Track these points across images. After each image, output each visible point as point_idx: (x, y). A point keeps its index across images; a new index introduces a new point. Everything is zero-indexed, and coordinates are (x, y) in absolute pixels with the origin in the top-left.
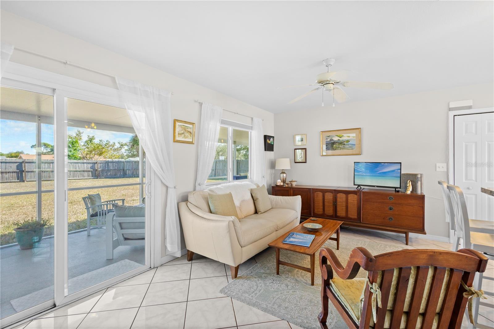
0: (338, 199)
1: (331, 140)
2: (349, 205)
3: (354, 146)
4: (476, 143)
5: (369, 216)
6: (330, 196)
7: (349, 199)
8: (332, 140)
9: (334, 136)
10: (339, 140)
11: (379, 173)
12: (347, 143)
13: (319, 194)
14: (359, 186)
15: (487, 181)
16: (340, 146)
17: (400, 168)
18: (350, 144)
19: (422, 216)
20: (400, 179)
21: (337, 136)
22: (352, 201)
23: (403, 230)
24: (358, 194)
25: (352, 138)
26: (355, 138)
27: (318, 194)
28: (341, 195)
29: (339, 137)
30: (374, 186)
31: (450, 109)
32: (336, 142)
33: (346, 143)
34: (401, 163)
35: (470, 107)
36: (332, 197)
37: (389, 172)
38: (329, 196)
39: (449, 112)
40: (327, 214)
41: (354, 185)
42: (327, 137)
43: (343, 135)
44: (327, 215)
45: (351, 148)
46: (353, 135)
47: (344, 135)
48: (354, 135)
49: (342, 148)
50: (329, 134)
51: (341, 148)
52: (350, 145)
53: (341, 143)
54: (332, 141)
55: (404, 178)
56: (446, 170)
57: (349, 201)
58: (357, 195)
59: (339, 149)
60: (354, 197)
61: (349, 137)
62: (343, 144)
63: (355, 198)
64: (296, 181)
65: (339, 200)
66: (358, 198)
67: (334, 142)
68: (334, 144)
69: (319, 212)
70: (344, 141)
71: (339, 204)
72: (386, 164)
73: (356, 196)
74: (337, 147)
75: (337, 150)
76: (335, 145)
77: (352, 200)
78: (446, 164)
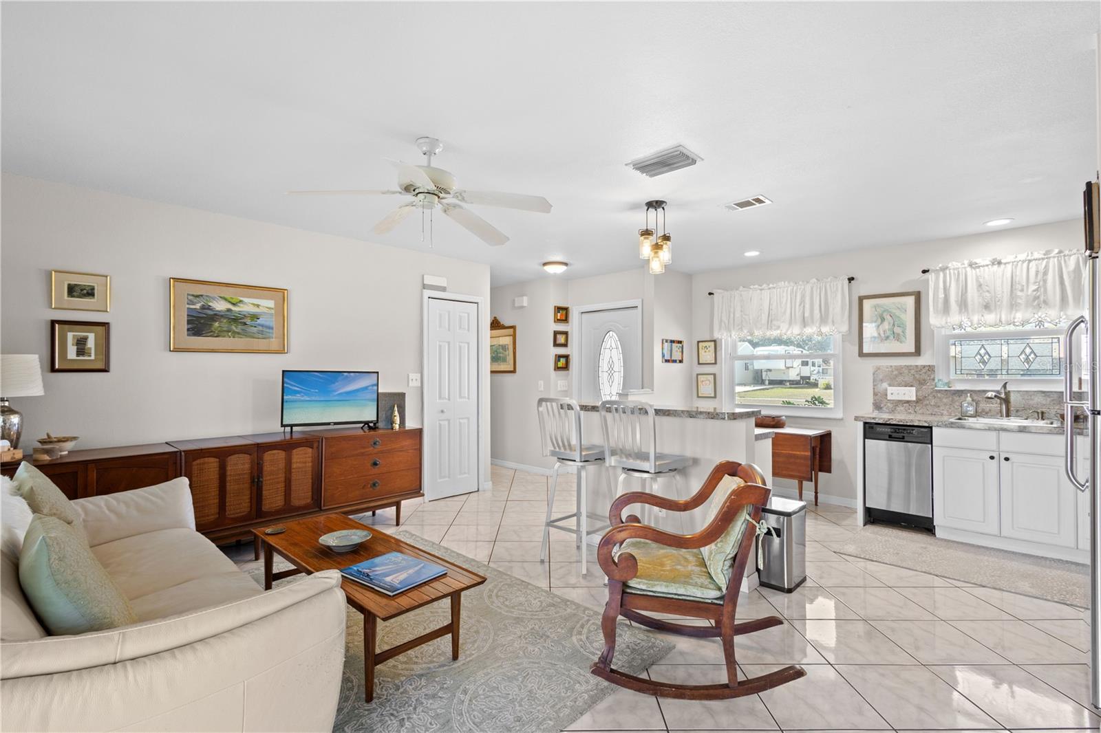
0: (265, 468)
1: (203, 307)
2: (294, 477)
3: (271, 331)
4: (449, 343)
5: (338, 488)
6: (243, 464)
7: (294, 460)
8: (209, 308)
9: (214, 299)
10: (229, 310)
11: (339, 394)
12: (252, 320)
13: (208, 463)
14: (292, 426)
15: (458, 400)
16: (234, 328)
17: (376, 382)
18: (259, 325)
19: (418, 465)
20: (376, 403)
21: (225, 299)
22: (300, 465)
23: (390, 501)
24: (315, 445)
25: (266, 310)
26: (273, 311)
27: (204, 464)
28: (274, 454)
29: (230, 302)
30: (329, 424)
31: (424, 286)
32: (222, 316)
33: (248, 321)
34: (378, 373)
35: (443, 289)
36: (247, 466)
37: (357, 390)
38: (239, 466)
39: (425, 290)
40: (233, 516)
41: (283, 425)
42: (190, 297)
43: (241, 299)
44: (232, 518)
45: (260, 336)
46: (267, 304)
47: (245, 300)
48: (271, 304)
49: (238, 333)
50: (199, 289)
51: (234, 332)
52: (261, 328)
53: (236, 319)
54: (210, 312)
55: (384, 402)
56: (420, 385)
57: (294, 466)
58: (312, 448)
59: (230, 334)
60: (306, 454)
61: (258, 306)
62: (241, 322)
63: (307, 456)
64: (74, 438)
65: (267, 468)
66: (316, 455)
67: (215, 314)
68: (216, 321)
69: (208, 516)
70: (245, 315)
71: (266, 479)
72: (352, 374)
73: (310, 450)
74: (225, 329)
75: (224, 337)
76: (217, 324)
77: (300, 462)
78: (419, 375)
